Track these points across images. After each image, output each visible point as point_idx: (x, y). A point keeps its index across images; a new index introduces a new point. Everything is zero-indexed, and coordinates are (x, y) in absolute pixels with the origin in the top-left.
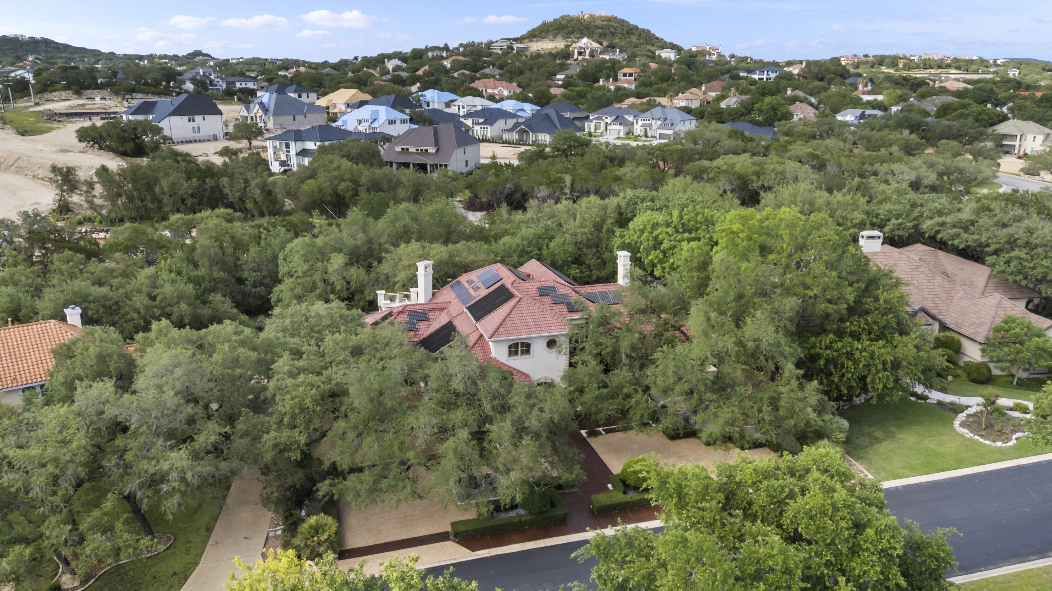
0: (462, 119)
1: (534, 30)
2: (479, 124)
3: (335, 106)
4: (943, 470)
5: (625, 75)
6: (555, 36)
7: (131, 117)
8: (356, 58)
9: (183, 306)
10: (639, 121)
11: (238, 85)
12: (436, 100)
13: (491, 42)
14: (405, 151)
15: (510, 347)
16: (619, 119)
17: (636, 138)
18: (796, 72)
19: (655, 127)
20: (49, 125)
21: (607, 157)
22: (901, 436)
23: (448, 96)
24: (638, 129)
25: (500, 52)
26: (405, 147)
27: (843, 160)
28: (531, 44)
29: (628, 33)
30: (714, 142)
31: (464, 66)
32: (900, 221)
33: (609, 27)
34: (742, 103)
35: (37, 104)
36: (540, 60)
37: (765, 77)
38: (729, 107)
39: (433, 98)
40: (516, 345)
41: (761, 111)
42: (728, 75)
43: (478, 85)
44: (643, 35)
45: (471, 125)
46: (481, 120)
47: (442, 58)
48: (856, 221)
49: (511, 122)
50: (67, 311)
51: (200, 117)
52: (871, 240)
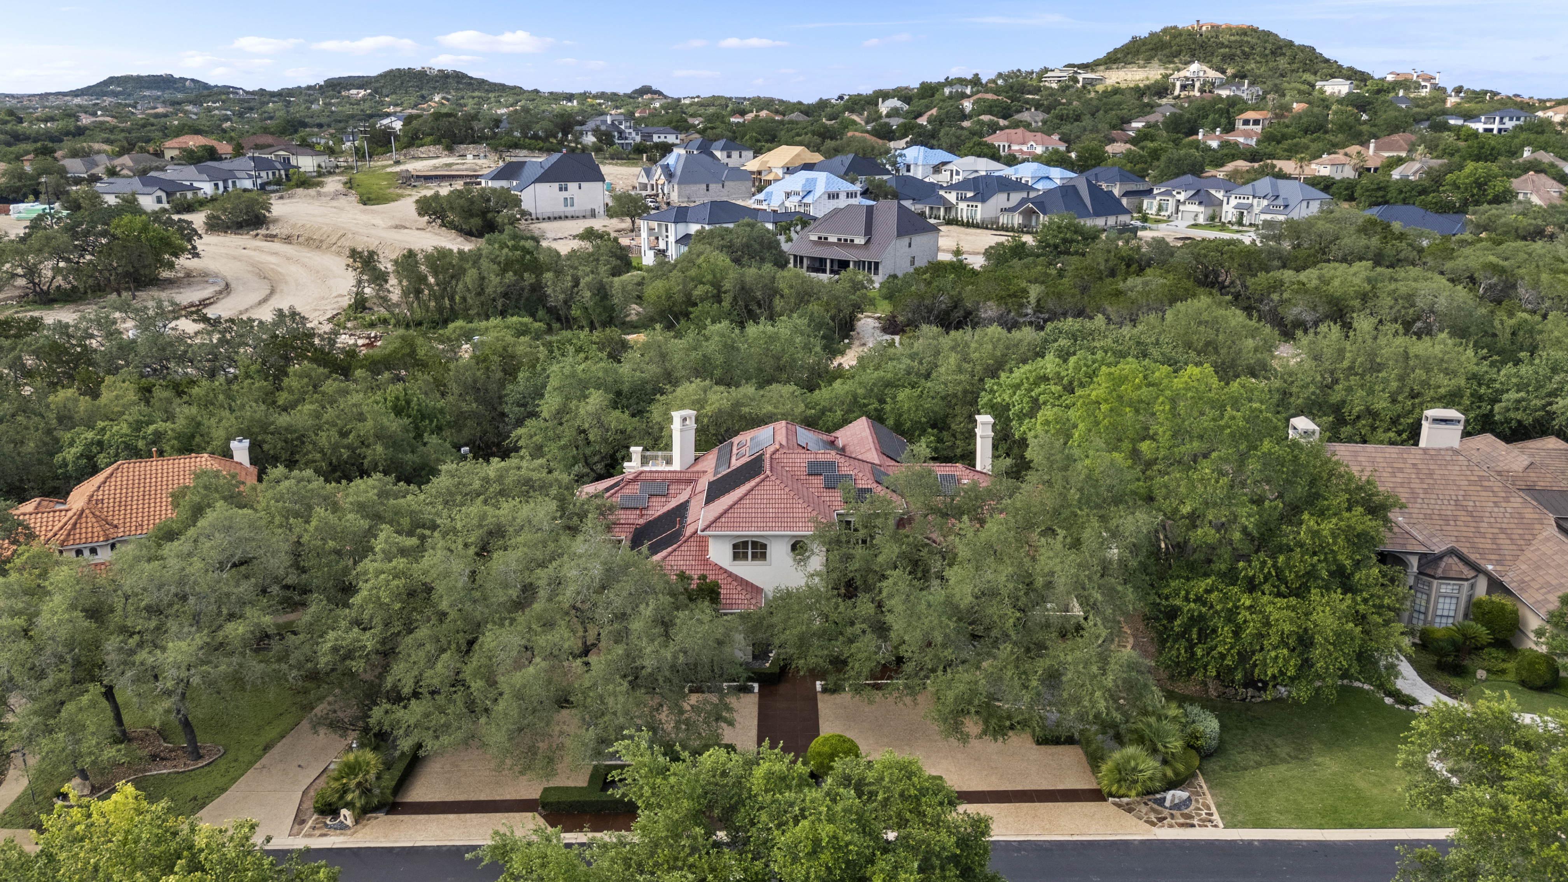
0: (942, 193)
1: (1116, 51)
2: (966, 199)
3: (770, 170)
4: (1351, 826)
5: (1246, 122)
6: (1148, 60)
7: (490, 184)
8: (841, 98)
9: (379, 448)
10: (1232, 199)
11: (656, 138)
12: (920, 162)
13: (1046, 70)
14: (822, 241)
15: (735, 546)
16: (1201, 197)
17: (1223, 227)
18: (1558, 118)
19: (1256, 210)
20: (400, 191)
21: (1122, 259)
22: (1320, 760)
23: (940, 155)
24: (1229, 212)
25: (1055, 86)
26: (823, 235)
27: (1545, 277)
28: (1107, 74)
29: (1273, 53)
30: (1329, 238)
31: (989, 109)
32: (1522, 394)
33: (1241, 44)
34: (1429, 172)
35: (398, 163)
36: (1117, 98)
37: (1495, 127)
38: (1405, 180)
39: (916, 158)
40: (745, 544)
41: (1456, 186)
42: (1427, 124)
43: (998, 140)
44: (1300, 55)
45: (954, 201)
46: (970, 194)
47: (964, 96)
48: (1442, 391)
49: (1016, 197)
50: (234, 445)
51: (576, 185)
52: (1443, 426)
